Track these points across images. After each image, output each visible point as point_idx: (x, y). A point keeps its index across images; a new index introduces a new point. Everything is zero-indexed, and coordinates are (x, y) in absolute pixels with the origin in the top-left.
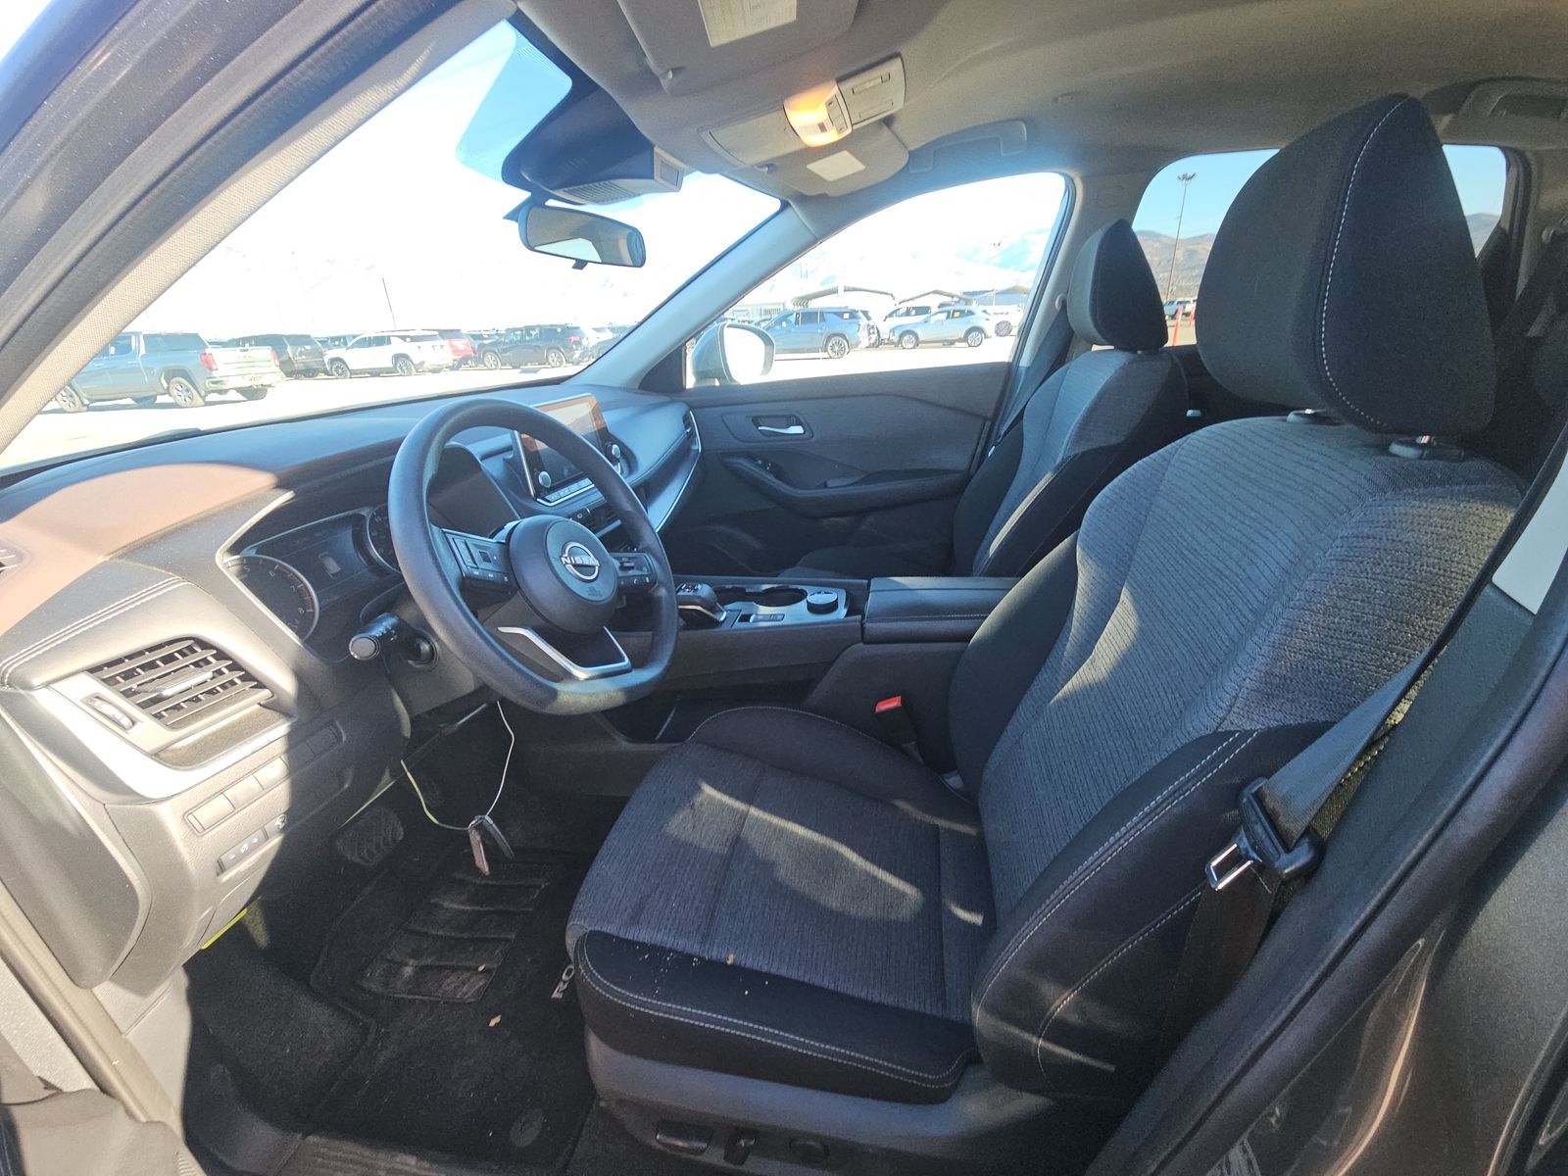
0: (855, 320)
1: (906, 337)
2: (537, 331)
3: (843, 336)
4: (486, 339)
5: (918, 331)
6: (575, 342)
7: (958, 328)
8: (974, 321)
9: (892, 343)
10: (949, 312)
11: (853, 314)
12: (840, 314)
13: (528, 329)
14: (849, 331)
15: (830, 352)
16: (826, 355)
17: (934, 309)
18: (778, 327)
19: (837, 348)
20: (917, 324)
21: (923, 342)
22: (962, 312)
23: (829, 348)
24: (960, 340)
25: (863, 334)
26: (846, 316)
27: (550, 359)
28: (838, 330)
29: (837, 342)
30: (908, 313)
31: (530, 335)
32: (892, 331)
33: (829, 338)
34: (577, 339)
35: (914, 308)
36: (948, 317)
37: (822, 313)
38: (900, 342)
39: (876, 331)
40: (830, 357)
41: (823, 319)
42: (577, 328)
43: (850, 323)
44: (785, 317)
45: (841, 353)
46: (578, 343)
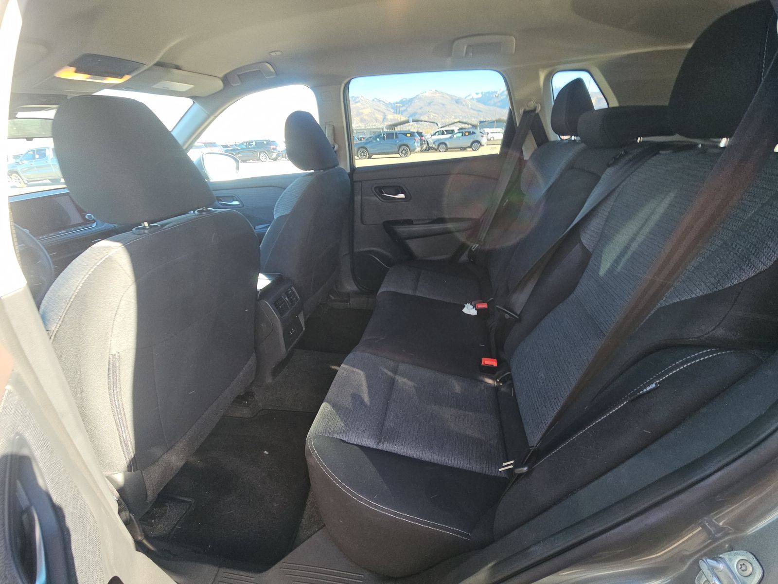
0: (413, 137)
1: (441, 145)
2: (254, 143)
3: (407, 146)
4: (229, 147)
5: (448, 143)
6: (273, 149)
7: (467, 141)
8: (475, 137)
9: (434, 149)
10: (463, 133)
11: (412, 134)
12: (406, 134)
13: (250, 143)
14: (410, 143)
15: (401, 154)
16: (398, 155)
17: (456, 131)
18: (374, 141)
19: (404, 152)
20: (446, 139)
21: (449, 148)
22: (469, 133)
23: (400, 151)
24: (469, 147)
25: (417, 145)
26: (409, 135)
27: (261, 157)
28: (405, 142)
29: (405, 148)
30: (443, 133)
31: (251, 145)
32: (434, 143)
33: (400, 147)
34: (274, 147)
35: (445, 131)
36: (462, 135)
37: (396, 134)
38: (438, 148)
39: (426, 142)
40: (401, 157)
41: (397, 137)
42: (275, 141)
43: (410, 139)
44: (379, 136)
45: (406, 155)
46: (274, 149)
